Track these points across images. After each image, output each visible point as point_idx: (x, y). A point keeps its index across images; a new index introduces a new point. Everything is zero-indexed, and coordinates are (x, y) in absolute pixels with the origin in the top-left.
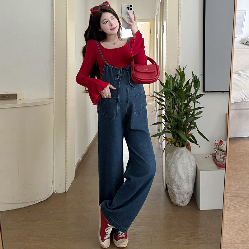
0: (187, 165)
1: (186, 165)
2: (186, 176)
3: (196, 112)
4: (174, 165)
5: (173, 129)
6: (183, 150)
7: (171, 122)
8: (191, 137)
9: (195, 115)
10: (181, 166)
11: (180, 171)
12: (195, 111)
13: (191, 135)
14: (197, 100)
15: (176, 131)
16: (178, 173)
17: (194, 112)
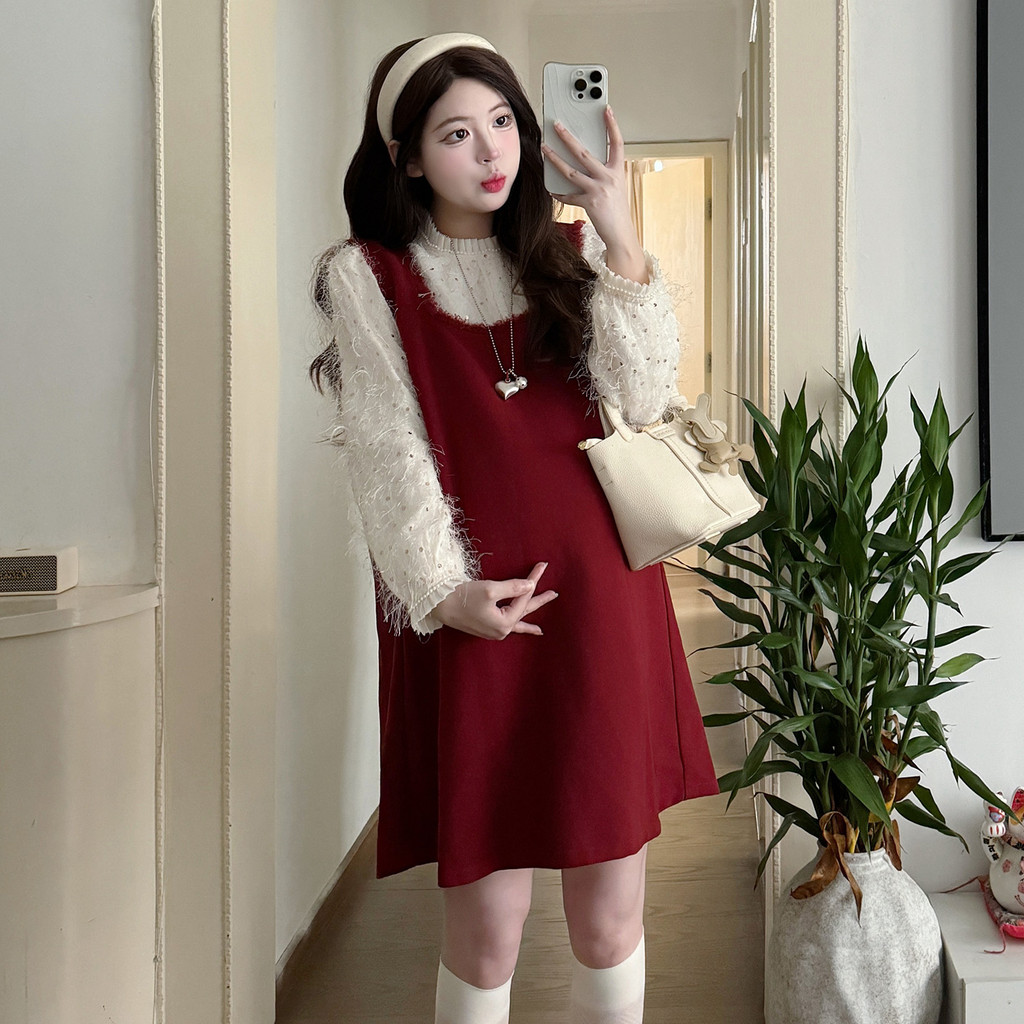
0: (887, 953)
1: (882, 954)
2: (882, 1015)
3: (942, 655)
4: (811, 950)
5: (810, 749)
6: (865, 868)
7: (800, 712)
8: (911, 797)
9: (933, 675)
10: (853, 954)
11: (848, 980)
12: (937, 652)
13: (913, 783)
14: (945, 589)
15: (825, 764)
16: (837, 997)
17: (929, 659)
